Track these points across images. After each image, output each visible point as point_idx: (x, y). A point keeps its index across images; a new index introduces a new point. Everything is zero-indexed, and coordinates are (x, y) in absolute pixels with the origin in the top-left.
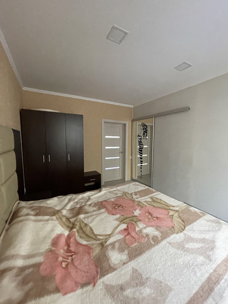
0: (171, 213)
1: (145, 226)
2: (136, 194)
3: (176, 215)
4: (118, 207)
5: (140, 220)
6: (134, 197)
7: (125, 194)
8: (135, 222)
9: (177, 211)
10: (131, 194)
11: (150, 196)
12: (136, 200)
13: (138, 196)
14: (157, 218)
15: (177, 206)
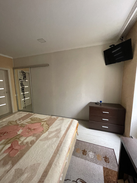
0: (42, 123)
1: (25, 138)
2: (19, 120)
3: (45, 123)
4: (3, 134)
5: (22, 136)
6: (18, 122)
7: (10, 122)
8: (18, 139)
9: (46, 121)
10: (16, 121)
11: (30, 118)
12: (20, 124)
13: (21, 120)
14: (34, 129)
15: (46, 118)
